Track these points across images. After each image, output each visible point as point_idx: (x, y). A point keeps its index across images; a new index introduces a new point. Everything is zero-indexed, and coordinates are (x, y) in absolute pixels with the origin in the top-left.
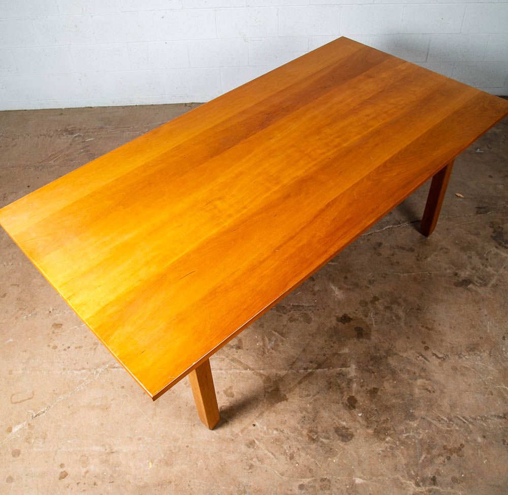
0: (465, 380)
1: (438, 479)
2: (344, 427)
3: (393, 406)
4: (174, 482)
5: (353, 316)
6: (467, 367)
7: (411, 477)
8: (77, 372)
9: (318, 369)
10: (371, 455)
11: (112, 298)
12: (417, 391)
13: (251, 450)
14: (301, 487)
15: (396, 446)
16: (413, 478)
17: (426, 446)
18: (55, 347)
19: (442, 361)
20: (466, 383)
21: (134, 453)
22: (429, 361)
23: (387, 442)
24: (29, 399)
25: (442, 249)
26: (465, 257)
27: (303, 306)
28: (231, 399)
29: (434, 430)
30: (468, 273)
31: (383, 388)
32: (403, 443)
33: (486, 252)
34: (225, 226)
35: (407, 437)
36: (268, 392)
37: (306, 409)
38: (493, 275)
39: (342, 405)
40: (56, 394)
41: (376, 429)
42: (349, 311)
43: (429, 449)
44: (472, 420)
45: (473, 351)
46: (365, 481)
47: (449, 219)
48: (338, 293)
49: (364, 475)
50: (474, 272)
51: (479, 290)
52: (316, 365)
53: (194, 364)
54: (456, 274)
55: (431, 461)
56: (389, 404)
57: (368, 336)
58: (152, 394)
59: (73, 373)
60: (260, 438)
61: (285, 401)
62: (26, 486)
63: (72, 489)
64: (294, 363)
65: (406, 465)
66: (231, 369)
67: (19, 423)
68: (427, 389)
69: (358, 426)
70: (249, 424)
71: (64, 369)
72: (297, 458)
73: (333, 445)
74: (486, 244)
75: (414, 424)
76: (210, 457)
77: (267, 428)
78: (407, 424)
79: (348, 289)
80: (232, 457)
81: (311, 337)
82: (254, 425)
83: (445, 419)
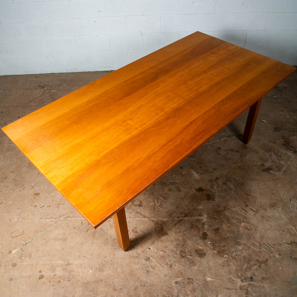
0: (269, 223)
1: (254, 278)
2: (200, 250)
3: (228, 238)
4: (104, 280)
5: (205, 188)
6: (270, 216)
7: (238, 277)
8: (48, 220)
9: (185, 217)
10: (216, 265)
11: (71, 173)
12: (241, 229)
13: (148, 262)
14: (177, 283)
15: (230, 260)
16: (240, 278)
17: (247, 260)
18: (36, 206)
19: (255, 213)
20: (269, 225)
21: (82, 264)
22: (248, 213)
23: (225, 258)
24: (21, 235)
25: (255, 151)
26: (268, 155)
27: (176, 183)
28: (136, 234)
29: (251, 251)
30: (269, 164)
31: (222, 228)
32: (234, 258)
33: (280, 153)
34: (133, 134)
35: (236, 255)
36: (157, 230)
37: (178, 240)
38: (284, 165)
39: (199, 237)
40: (37, 232)
41: (218, 250)
42: (202, 185)
43: (249, 262)
44: (273, 246)
45: (273, 207)
46: (213, 279)
47: (259, 134)
48: (196, 176)
49: (212, 276)
50: (273, 163)
51: (276, 174)
52: (184, 215)
53: (117, 208)
54: (263, 165)
55: (249, 268)
56: (226, 236)
57: (213, 199)
58: (94, 225)
59: (46, 220)
60: (153, 256)
61: (167, 235)
62: (20, 283)
63: (46, 284)
64: (172, 214)
65: (236, 270)
66: (136, 218)
67: (16, 248)
68: (247, 228)
69: (208, 249)
70: (147, 248)
71: (41, 218)
72: (174, 266)
73: (194, 259)
74: (280, 148)
75: (240, 248)
76: (124, 266)
77: (157, 250)
78: (236, 248)
79: (202, 173)
80: (137, 266)
81: (181, 200)
82: (149, 249)
83: (258, 245)
